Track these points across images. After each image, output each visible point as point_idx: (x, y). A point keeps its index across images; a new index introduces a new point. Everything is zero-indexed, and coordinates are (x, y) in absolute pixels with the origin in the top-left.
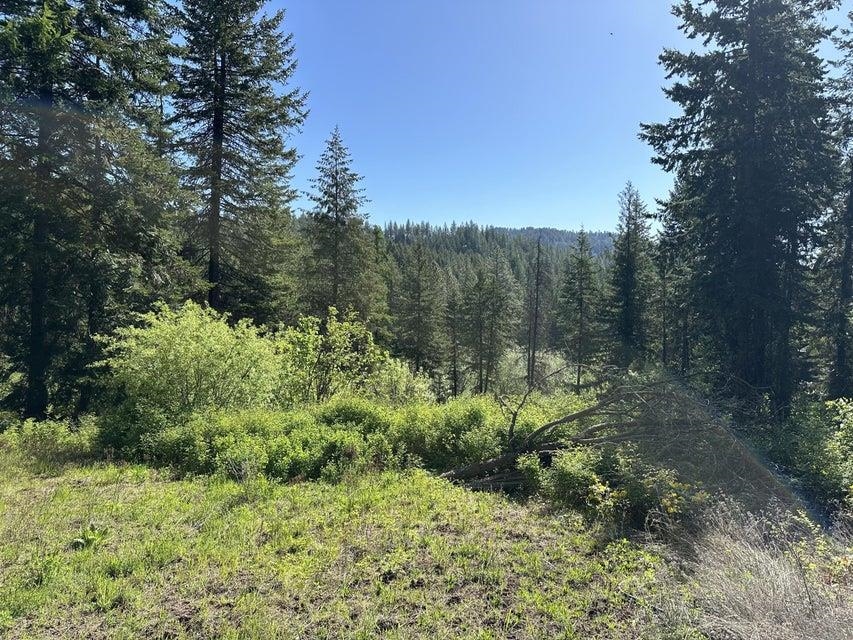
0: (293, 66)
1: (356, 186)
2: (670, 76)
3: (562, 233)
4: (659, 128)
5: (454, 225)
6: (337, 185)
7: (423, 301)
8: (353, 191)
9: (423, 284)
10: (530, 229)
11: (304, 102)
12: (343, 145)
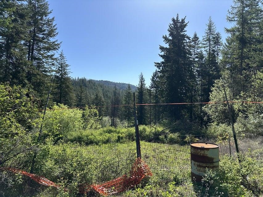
0: (57, 34)
1: (68, 68)
2: (161, 52)
3: (111, 82)
4: (158, 63)
5: (78, 78)
6: (61, 67)
7: (83, 103)
8: (66, 69)
9: (83, 98)
10: (102, 81)
11: (60, 44)
12: (64, 56)
